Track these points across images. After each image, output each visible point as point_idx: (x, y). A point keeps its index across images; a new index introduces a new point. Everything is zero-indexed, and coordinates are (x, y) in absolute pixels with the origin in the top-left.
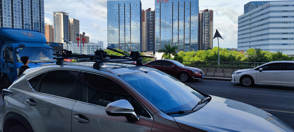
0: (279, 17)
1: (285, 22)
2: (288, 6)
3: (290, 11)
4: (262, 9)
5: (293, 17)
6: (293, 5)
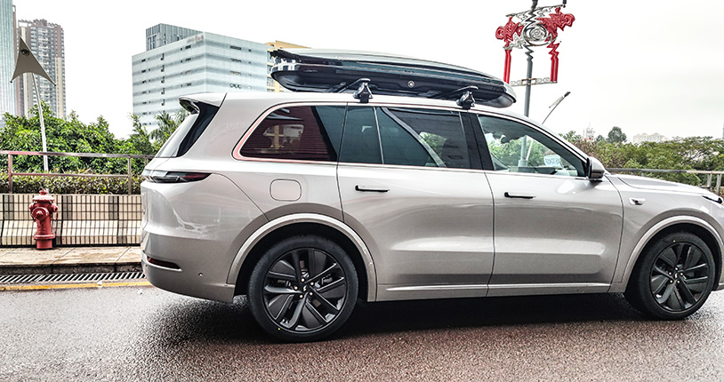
0: (224, 72)
1: (234, 85)
2: (240, 49)
3: (245, 62)
4: (188, 47)
5: (250, 75)
6: (250, 50)
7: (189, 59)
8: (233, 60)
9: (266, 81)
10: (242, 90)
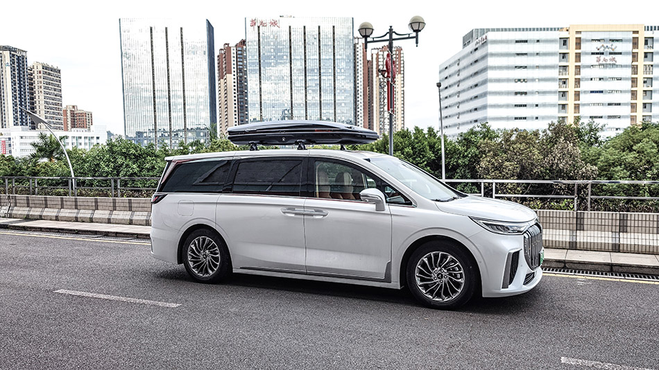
0: (508, 68)
1: (519, 80)
2: (526, 41)
3: (532, 55)
4: (476, 49)
5: (538, 67)
6: (538, 41)
7: (476, 61)
8: (518, 54)
9: (557, 70)
10: (528, 84)
